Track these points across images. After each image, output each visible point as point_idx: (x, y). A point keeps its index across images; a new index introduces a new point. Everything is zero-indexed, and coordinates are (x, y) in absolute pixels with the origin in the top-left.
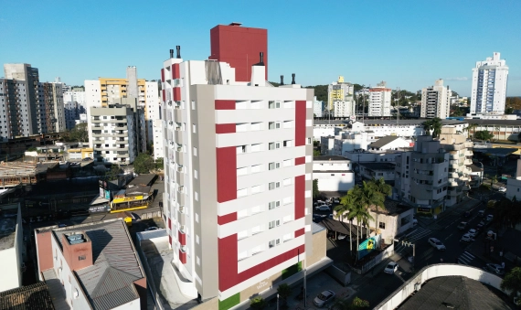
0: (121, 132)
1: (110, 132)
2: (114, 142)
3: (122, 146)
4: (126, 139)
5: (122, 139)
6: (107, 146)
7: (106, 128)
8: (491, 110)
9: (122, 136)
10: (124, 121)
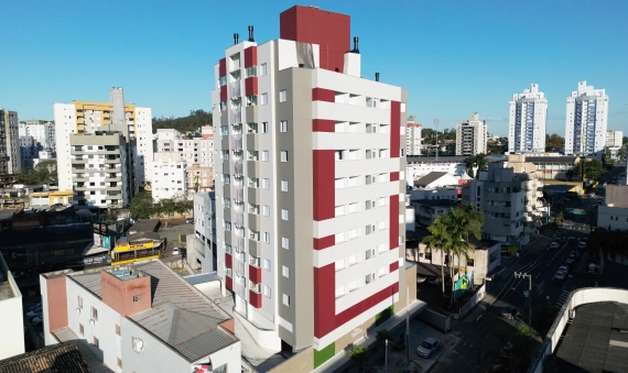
0: (112, 166)
1: (97, 167)
2: (103, 179)
3: (113, 184)
4: (119, 175)
5: (113, 175)
6: (92, 184)
7: (91, 162)
8: (530, 148)
9: (113, 171)
10: (116, 152)
